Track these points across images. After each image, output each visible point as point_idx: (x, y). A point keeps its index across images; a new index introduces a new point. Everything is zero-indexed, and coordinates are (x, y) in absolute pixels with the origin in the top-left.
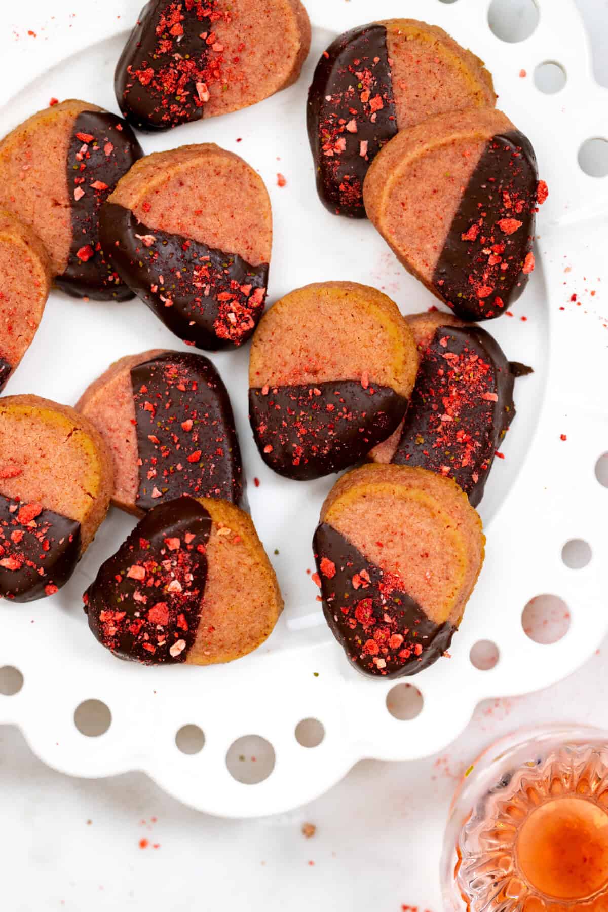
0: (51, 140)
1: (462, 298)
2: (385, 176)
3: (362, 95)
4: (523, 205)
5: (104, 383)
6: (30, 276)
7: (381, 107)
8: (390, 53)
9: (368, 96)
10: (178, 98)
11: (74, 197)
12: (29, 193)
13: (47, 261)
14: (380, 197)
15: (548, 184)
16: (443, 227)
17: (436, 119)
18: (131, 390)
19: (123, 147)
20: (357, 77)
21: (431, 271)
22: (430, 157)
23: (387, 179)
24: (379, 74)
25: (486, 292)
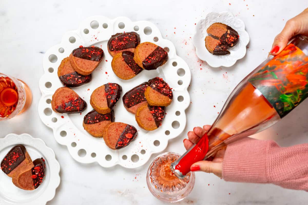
0: (90, 127)
2: (83, 72)
3: (71, 78)
4: (84, 49)
6: (112, 126)
7: (72, 75)
8: (63, 75)
11: (98, 122)
12: (99, 129)
13: (110, 124)
14: (87, 72)
15: (79, 46)
17: (73, 66)
19: (89, 116)
20: (68, 80)
21: (97, 62)
22: (79, 66)
24: (67, 76)
25: (99, 53)
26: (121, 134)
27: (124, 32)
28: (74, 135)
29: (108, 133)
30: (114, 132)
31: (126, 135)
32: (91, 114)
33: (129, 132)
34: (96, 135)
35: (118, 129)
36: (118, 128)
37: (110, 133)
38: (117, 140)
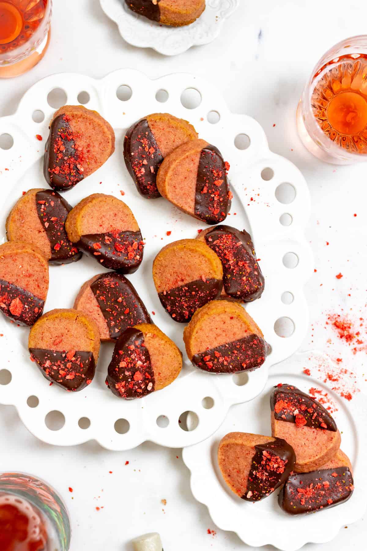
0: (29, 208)
1: (208, 217)
2: (164, 178)
3: (145, 149)
4: (222, 173)
5: (82, 295)
6: (39, 263)
7: (154, 151)
8: (151, 129)
9: (148, 148)
10: (72, 174)
11: (45, 227)
12: (27, 231)
13: (44, 255)
14: (165, 186)
15: (229, 162)
16: (193, 191)
17: (177, 150)
18: (93, 294)
19: (58, 201)
20: (141, 142)
21: (193, 210)
22: (180, 165)
23: (165, 179)
24: (149, 138)
25: (217, 212)
26: (21, 285)
27: (259, 260)
28: (6, 169)
29: (21, 253)
30: (22, 269)
31: (18, 299)
32: (62, 207)
33: (26, 306)
34: (12, 225)
35: (30, 279)
36: (34, 278)
37: (20, 260)
38: (3, 277)
